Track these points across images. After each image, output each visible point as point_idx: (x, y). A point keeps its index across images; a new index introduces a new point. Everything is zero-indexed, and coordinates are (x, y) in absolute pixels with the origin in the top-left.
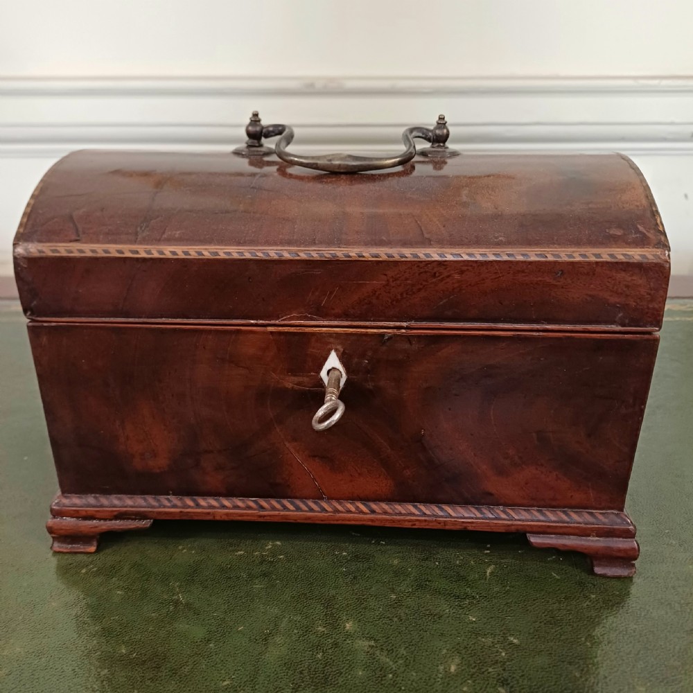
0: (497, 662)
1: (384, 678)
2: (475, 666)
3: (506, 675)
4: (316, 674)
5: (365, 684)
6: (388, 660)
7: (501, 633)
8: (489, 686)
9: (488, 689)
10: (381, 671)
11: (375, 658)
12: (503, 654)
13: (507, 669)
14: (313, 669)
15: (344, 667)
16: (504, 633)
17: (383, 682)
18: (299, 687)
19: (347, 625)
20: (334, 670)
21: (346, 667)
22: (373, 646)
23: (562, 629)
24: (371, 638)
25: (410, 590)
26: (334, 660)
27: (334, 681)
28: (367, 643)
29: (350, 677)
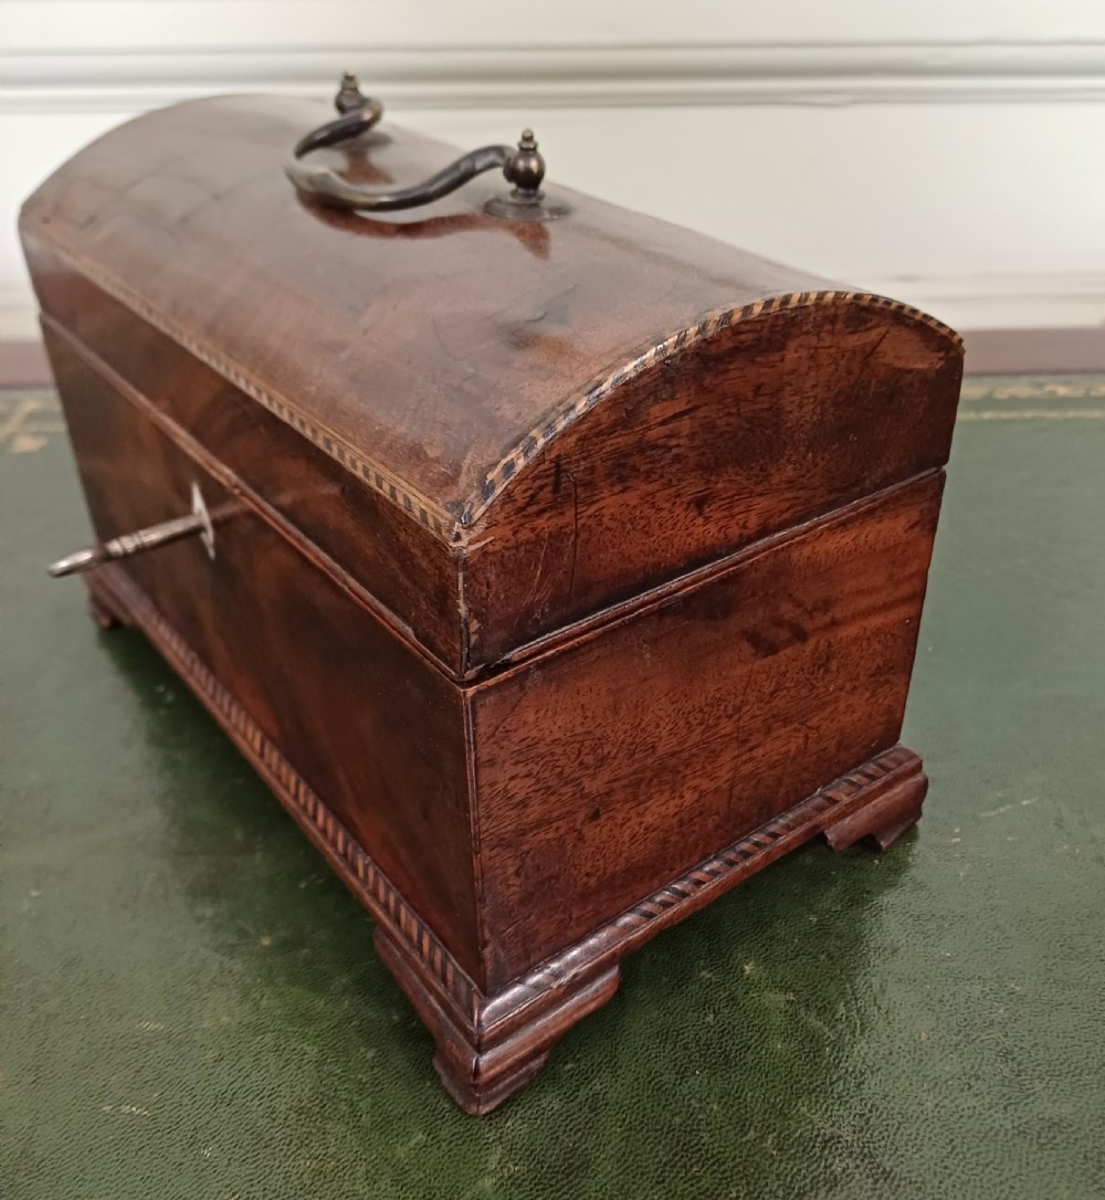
0: (992, 1023)
1: (817, 1054)
2: (960, 1031)
3: (1009, 1043)
4: (708, 1049)
5: (789, 1064)
6: (820, 1024)
7: (994, 976)
8: (984, 1062)
9: (984, 1068)
10: (811, 1041)
11: (798, 1022)
12: (1002, 1011)
13: (1010, 1034)
14: (703, 1042)
15: (752, 1037)
16: (998, 976)
17: (818, 1060)
18: (685, 1071)
19: (747, 967)
20: (737, 1042)
21: (755, 1038)
22: (793, 1001)
23: (1089, 967)
24: (787, 990)
25: (839, 907)
26: (734, 1027)
27: (741, 1060)
28: (781, 997)
29: (763, 1052)
